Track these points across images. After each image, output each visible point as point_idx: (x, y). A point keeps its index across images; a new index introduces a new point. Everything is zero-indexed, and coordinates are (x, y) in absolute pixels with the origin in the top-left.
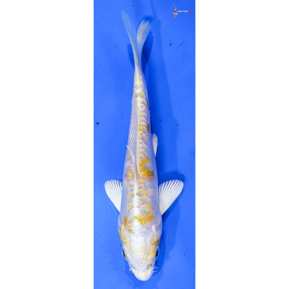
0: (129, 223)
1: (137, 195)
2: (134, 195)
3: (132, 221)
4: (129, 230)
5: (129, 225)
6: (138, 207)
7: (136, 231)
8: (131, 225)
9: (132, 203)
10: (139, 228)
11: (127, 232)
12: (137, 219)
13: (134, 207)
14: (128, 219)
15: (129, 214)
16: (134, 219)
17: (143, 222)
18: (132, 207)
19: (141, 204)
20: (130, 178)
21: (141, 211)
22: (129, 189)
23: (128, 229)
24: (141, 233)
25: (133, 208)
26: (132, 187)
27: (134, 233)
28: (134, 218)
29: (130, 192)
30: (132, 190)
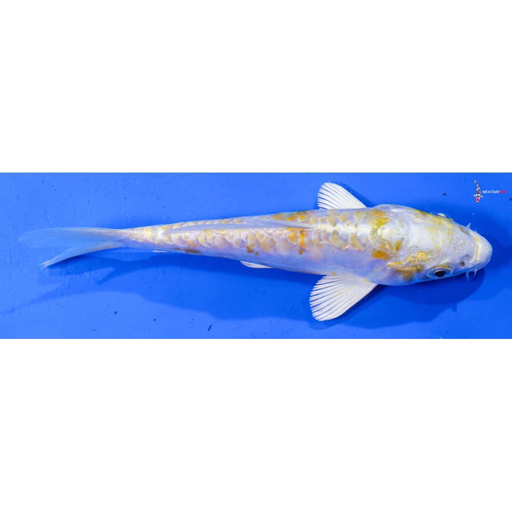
0: (385, 245)
1: (335, 225)
2: (335, 231)
3: (381, 240)
4: (398, 249)
5: (387, 247)
6: (356, 226)
7: (400, 234)
8: (388, 241)
9: (350, 236)
10: (395, 228)
11: (401, 253)
12: (377, 229)
13: (356, 233)
14: (377, 247)
15: (368, 245)
16: (377, 235)
17: (384, 221)
18: (356, 236)
19: (352, 222)
20: (306, 239)
21: (364, 223)
22: (326, 242)
23: (394, 250)
24: (403, 226)
25: (358, 235)
26: (322, 235)
27: (403, 239)
28: (375, 235)
29: (331, 239)
30: (327, 236)
